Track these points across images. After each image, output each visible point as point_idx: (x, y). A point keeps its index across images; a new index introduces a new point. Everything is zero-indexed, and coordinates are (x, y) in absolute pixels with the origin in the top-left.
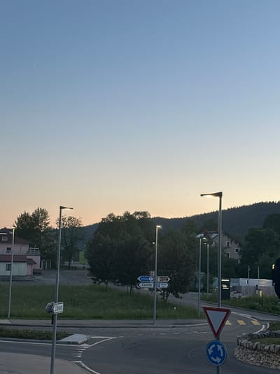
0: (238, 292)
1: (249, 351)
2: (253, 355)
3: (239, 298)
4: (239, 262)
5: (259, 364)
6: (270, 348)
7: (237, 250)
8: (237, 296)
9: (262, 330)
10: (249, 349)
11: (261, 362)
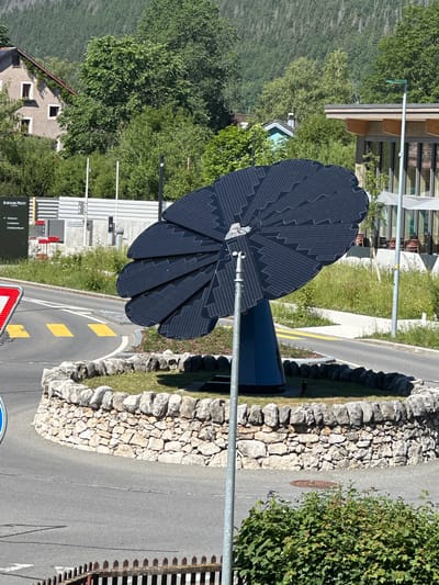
0: (53, 240)
1: (78, 412)
2: (91, 423)
3: (56, 258)
4: (59, 147)
5: (105, 450)
6: (138, 402)
7: (53, 111)
8: (49, 250)
9: (118, 351)
10: (77, 405)
11: (113, 442)
